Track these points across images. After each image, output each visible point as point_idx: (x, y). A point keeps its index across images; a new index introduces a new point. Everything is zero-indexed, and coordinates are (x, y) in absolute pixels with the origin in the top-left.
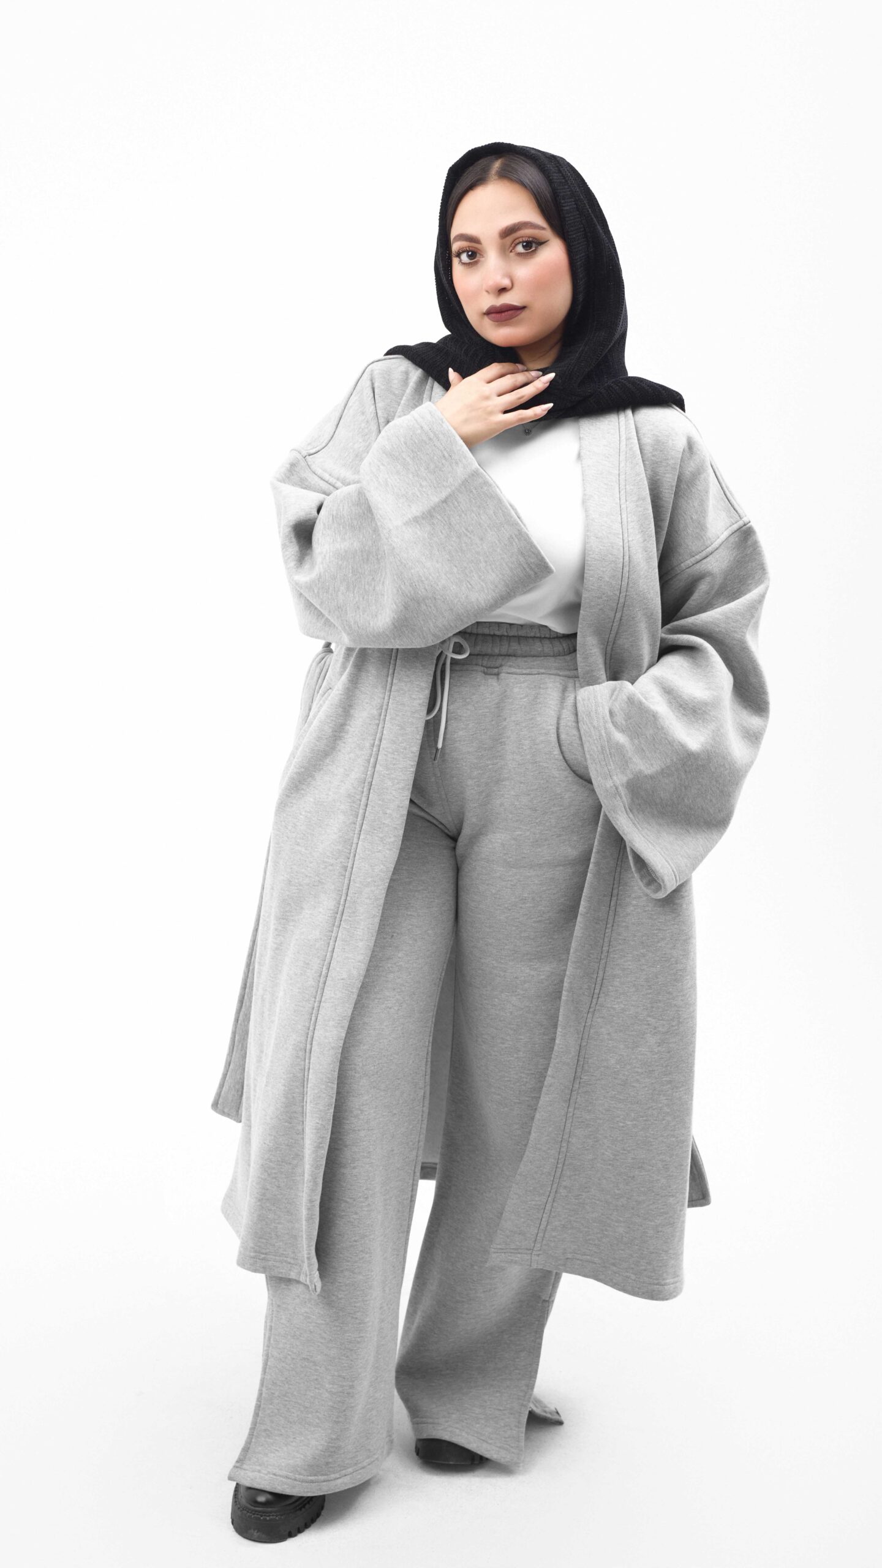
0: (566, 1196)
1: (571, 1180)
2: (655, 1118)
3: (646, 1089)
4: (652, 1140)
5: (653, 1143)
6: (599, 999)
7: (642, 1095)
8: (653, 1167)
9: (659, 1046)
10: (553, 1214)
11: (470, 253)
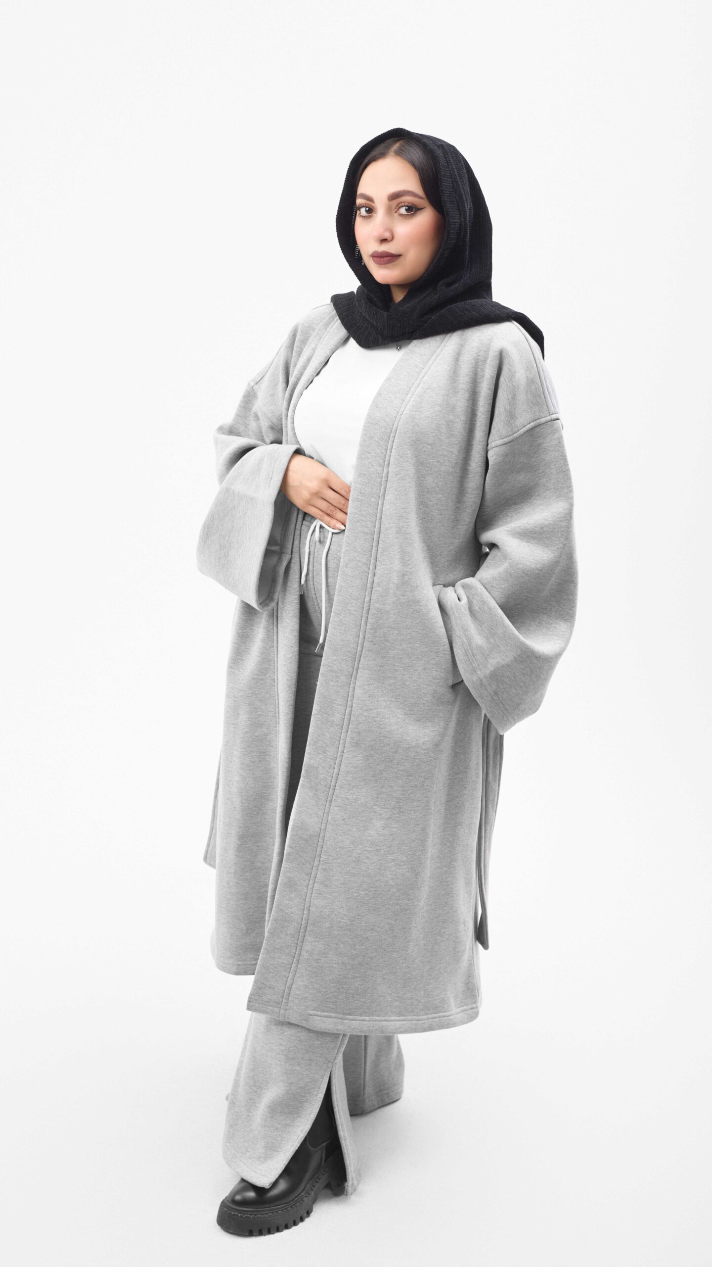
0: (308, 959)
1: (312, 945)
2: (382, 889)
3: (375, 864)
5: (381, 909)
6: (336, 791)
7: (372, 869)
8: (382, 928)
9: (384, 829)
10: (297, 975)
11: (367, 209)
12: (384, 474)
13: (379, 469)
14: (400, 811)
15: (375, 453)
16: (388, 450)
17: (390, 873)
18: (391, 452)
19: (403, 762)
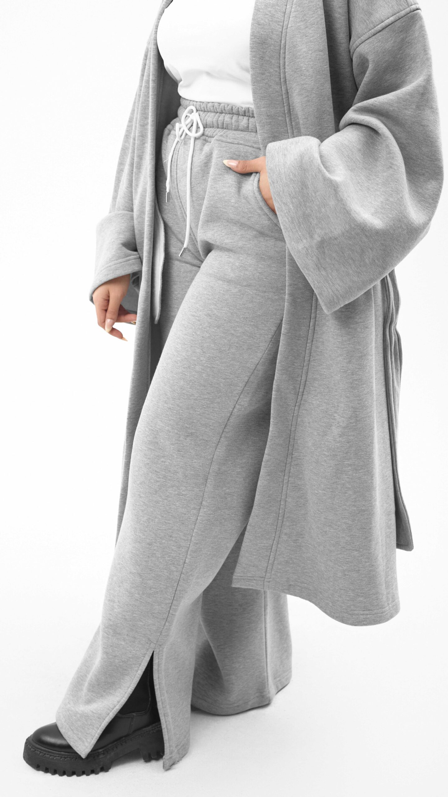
0: (287, 540)
1: (290, 528)
2: (339, 491)
3: (331, 468)
4: (337, 507)
5: (338, 510)
6: (304, 396)
8: (339, 527)
9: (340, 437)
10: (278, 553)
12: (284, 92)
13: (277, 88)
14: (357, 420)
15: (269, 73)
16: (282, 67)
17: (347, 477)
18: (285, 68)
19: (358, 371)
